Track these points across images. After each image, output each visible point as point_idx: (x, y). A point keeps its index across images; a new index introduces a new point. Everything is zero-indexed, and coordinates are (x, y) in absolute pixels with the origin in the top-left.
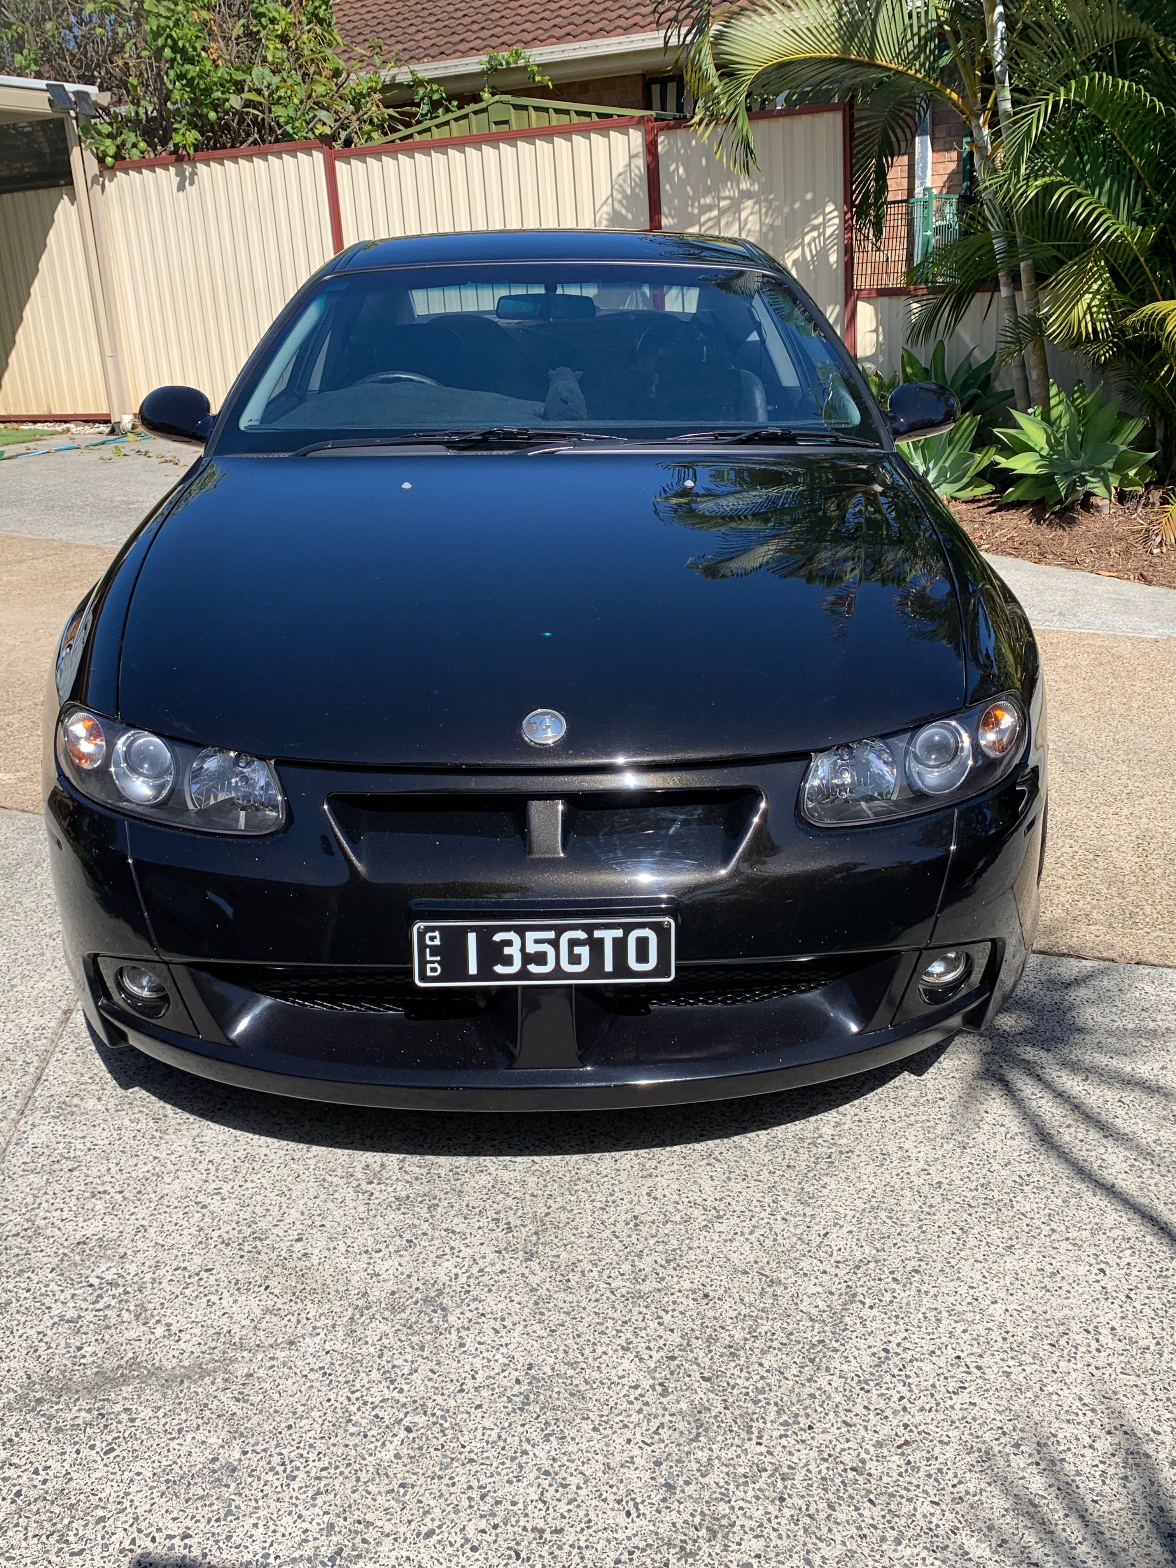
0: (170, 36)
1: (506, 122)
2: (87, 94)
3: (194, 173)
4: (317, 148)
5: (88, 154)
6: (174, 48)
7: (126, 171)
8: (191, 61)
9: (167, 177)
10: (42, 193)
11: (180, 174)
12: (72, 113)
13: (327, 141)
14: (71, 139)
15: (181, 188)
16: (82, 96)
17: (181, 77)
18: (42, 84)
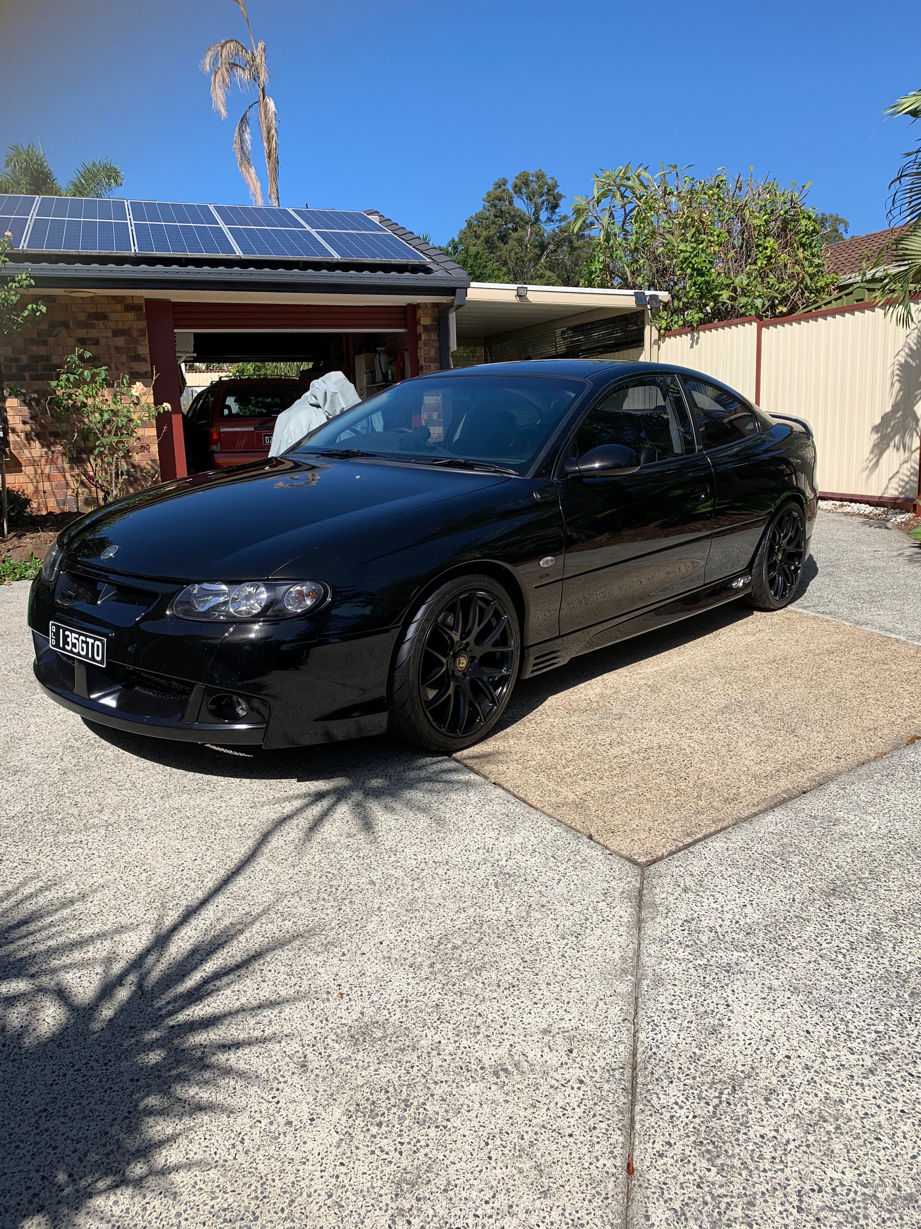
0: (690, 262)
1: (862, 300)
2: (657, 296)
3: (698, 338)
4: (755, 321)
5: (653, 328)
6: (693, 269)
7: (669, 337)
8: (702, 275)
9: (686, 339)
10: (635, 350)
11: (692, 338)
12: (649, 307)
13: (759, 317)
14: (646, 320)
15: (692, 347)
16: (654, 298)
17: (695, 284)
18: (632, 292)
